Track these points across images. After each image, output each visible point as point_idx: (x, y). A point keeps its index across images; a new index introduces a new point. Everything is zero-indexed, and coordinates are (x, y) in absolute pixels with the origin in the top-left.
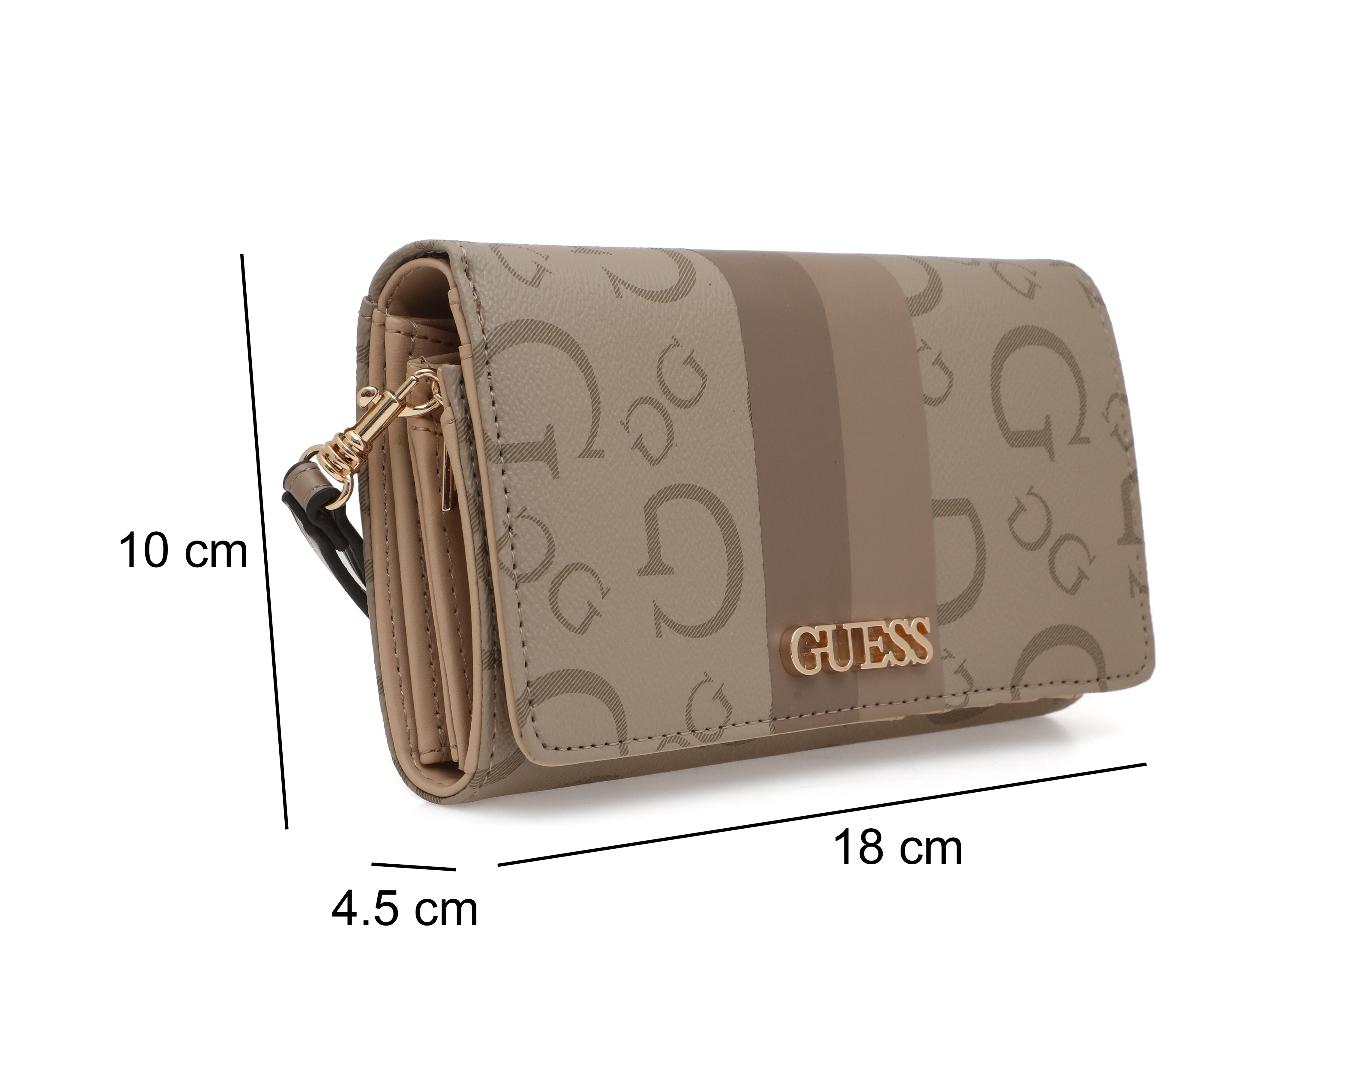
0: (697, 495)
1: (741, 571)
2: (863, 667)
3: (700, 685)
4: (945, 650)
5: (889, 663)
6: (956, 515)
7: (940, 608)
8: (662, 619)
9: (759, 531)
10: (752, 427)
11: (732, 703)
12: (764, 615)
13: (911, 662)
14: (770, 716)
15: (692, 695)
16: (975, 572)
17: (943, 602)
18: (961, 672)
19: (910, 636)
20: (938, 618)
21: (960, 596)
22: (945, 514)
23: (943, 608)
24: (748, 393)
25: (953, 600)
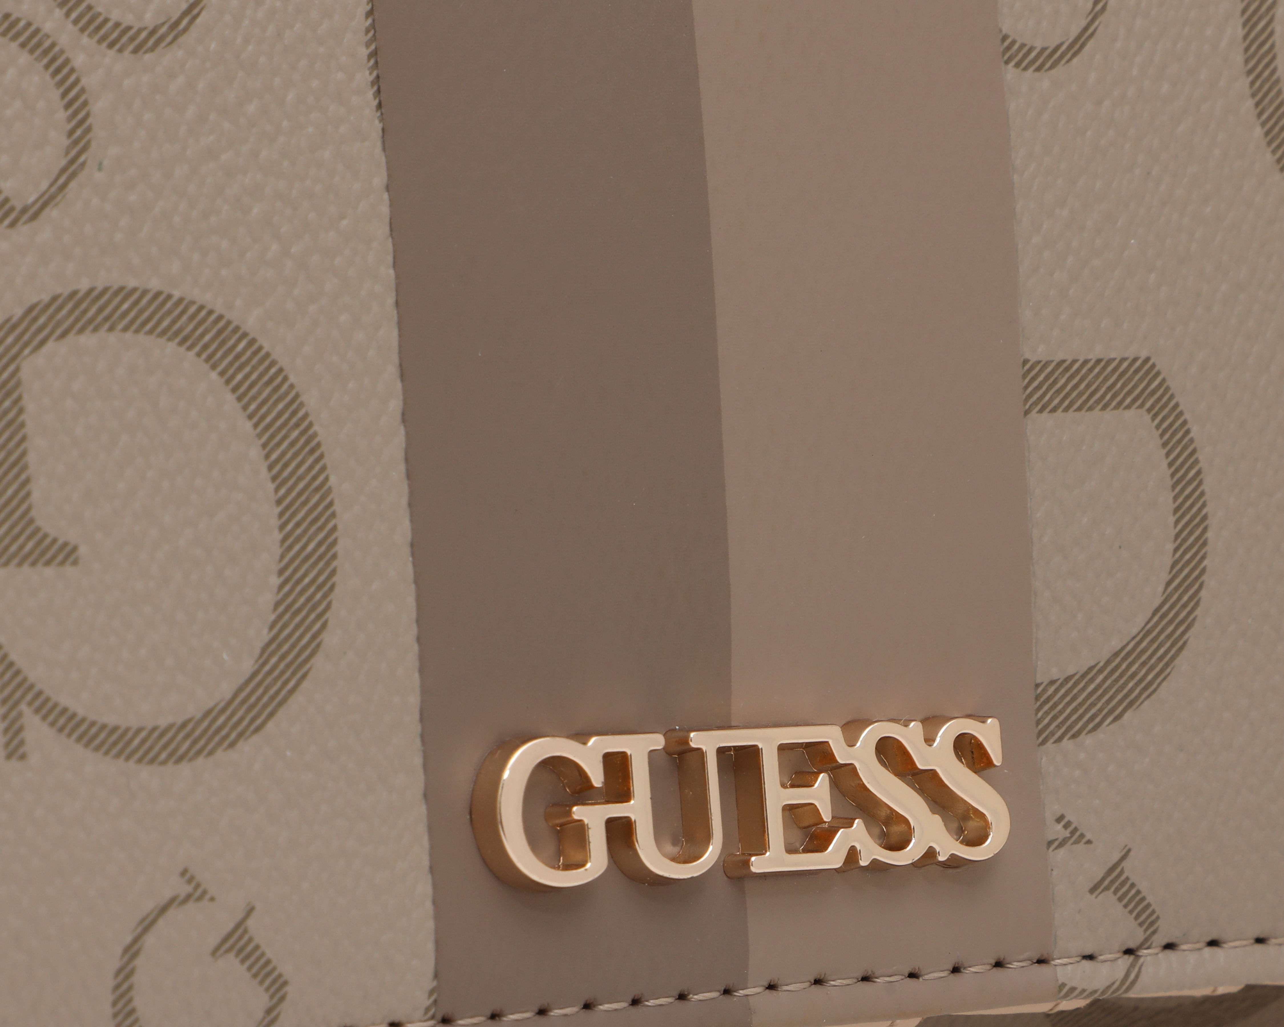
0: (174, 322)
1: (328, 564)
2: (758, 864)
3: (164, 909)
4: (1059, 819)
5: (852, 855)
6: (1104, 408)
7: (1045, 690)
8: (30, 704)
9: (400, 439)
10: (382, 119)
11: (286, 969)
12: (414, 700)
13: (931, 854)
14: (427, 1010)
15: (136, 940)
16: (1168, 584)
17: (1055, 673)
18: (1113, 889)
19: (933, 774)
20: (1038, 722)
21: (1116, 654)
22: (1067, 403)
23: (1057, 691)
24: (370, 13)
25: (1091, 669)
